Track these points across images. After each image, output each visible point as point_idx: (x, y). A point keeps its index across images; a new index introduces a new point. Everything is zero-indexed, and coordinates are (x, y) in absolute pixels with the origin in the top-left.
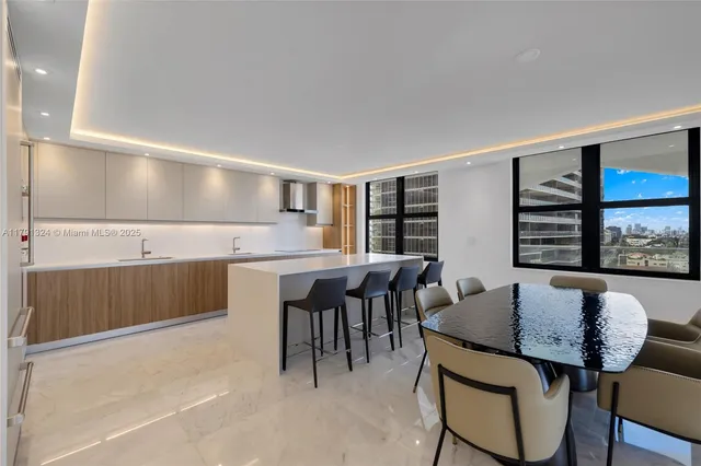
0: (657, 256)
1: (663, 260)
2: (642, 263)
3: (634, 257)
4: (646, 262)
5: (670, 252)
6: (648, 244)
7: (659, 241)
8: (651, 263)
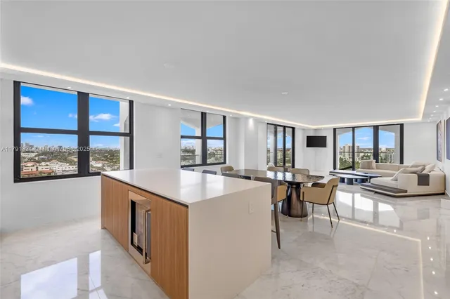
0: (43, 164)
1: (47, 165)
2: (34, 169)
3: (28, 165)
4: (37, 168)
5: (49, 161)
6: (36, 156)
7: (43, 154)
8: (40, 169)
